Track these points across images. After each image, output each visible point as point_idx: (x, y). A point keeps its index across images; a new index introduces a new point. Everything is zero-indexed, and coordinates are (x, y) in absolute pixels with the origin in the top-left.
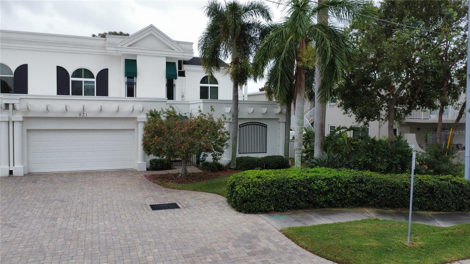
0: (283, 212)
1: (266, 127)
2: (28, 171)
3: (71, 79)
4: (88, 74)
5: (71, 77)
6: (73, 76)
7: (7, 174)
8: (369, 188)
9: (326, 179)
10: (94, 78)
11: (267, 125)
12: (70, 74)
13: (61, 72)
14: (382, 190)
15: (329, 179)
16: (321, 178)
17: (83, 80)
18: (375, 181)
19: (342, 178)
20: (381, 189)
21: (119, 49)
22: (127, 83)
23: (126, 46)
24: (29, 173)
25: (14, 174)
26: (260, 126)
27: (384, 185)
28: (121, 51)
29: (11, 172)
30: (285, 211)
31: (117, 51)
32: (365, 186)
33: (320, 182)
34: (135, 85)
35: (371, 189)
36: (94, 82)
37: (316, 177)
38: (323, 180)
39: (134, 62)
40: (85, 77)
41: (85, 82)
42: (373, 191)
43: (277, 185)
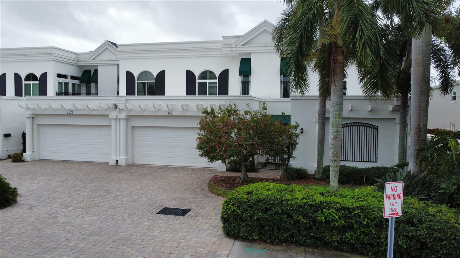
0: (273, 244)
1: (377, 129)
2: (133, 162)
3: (198, 81)
4: (212, 75)
5: (198, 79)
6: (199, 79)
7: (114, 163)
8: (423, 235)
9: (343, 208)
10: (217, 79)
11: (377, 127)
12: (197, 76)
13: (190, 75)
14: (445, 242)
15: (349, 209)
16: (335, 207)
17: (207, 81)
18: (433, 225)
19: (373, 211)
20: (443, 240)
21: (234, 49)
22: (242, 82)
23: (240, 45)
24: (134, 164)
25: (120, 163)
26: (370, 129)
27: (449, 234)
28: (235, 51)
29: (117, 161)
30: (275, 244)
31: (232, 51)
32: (417, 231)
33: (333, 212)
34: (250, 84)
35: (426, 237)
36: (217, 82)
37: (329, 203)
38: (338, 210)
39: (249, 60)
40: (210, 79)
41: (209, 83)
42: (428, 242)
43: (262, 206)
